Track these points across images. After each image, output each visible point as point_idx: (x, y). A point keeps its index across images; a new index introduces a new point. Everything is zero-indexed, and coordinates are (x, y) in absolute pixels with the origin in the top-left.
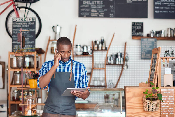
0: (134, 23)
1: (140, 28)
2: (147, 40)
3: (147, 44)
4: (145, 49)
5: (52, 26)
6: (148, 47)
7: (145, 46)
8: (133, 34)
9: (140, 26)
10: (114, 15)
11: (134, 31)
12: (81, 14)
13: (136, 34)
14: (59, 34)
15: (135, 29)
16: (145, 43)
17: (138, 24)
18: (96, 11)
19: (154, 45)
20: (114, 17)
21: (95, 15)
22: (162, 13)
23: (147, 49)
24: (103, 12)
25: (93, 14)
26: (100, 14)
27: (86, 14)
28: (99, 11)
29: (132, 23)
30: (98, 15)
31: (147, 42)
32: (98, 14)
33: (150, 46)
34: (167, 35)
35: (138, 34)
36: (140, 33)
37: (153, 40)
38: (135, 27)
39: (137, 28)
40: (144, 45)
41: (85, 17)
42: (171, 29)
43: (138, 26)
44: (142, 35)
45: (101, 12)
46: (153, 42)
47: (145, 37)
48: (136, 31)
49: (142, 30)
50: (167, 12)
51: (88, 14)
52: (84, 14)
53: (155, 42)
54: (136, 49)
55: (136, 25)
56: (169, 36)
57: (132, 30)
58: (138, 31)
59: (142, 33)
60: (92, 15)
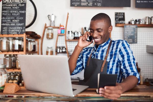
0: (116, 13)
1: (122, 17)
2: (130, 26)
3: (129, 30)
4: (127, 35)
5: (48, 15)
6: (130, 32)
7: (128, 32)
8: (116, 22)
9: (122, 15)
10: (101, 4)
11: (117, 19)
12: (73, 3)
13: (119, 22)
14: (54, 21)
15: (118, 18)
16: (128, 29)
17: (120, 14)
18: (85, 1)
19: (135, 31)
20: (101, 7)
21: (85, 4)
22: (142, 3)
23: (129, 35)
24: (92, 1)
25: (83, 3)
26: (89, 3)
27: (76, 3)
28: (88, 1)
29: (115, 13)
30: (88, 5)
31: (129, 28)
32: (87, 3)
33: (132, 32)
34: (145, 23)
35: (120, 22)
36: (122, 21)
37: (135, 26)
38: (118, 16)
39: (119, 17)
40: (126, 31)
41: (76, 6)
42: (149, 18)
43: (120, 15)
44: (124, 23)
45: (90, 1)
46: (134, 29)
47: (127, 25)
48: (119, 20)
49: (123, 19)
50: (147, 2)
51: (79, 4)
52: (75, 3)
53: (136, 29)
54: (118, 35)
55: (118, 14)
56: (147, 23)
57: (116, 19)
58: (120, 20)
59: (124, 21)
60: (82, 5)
